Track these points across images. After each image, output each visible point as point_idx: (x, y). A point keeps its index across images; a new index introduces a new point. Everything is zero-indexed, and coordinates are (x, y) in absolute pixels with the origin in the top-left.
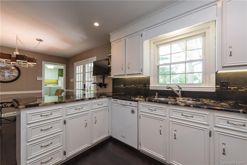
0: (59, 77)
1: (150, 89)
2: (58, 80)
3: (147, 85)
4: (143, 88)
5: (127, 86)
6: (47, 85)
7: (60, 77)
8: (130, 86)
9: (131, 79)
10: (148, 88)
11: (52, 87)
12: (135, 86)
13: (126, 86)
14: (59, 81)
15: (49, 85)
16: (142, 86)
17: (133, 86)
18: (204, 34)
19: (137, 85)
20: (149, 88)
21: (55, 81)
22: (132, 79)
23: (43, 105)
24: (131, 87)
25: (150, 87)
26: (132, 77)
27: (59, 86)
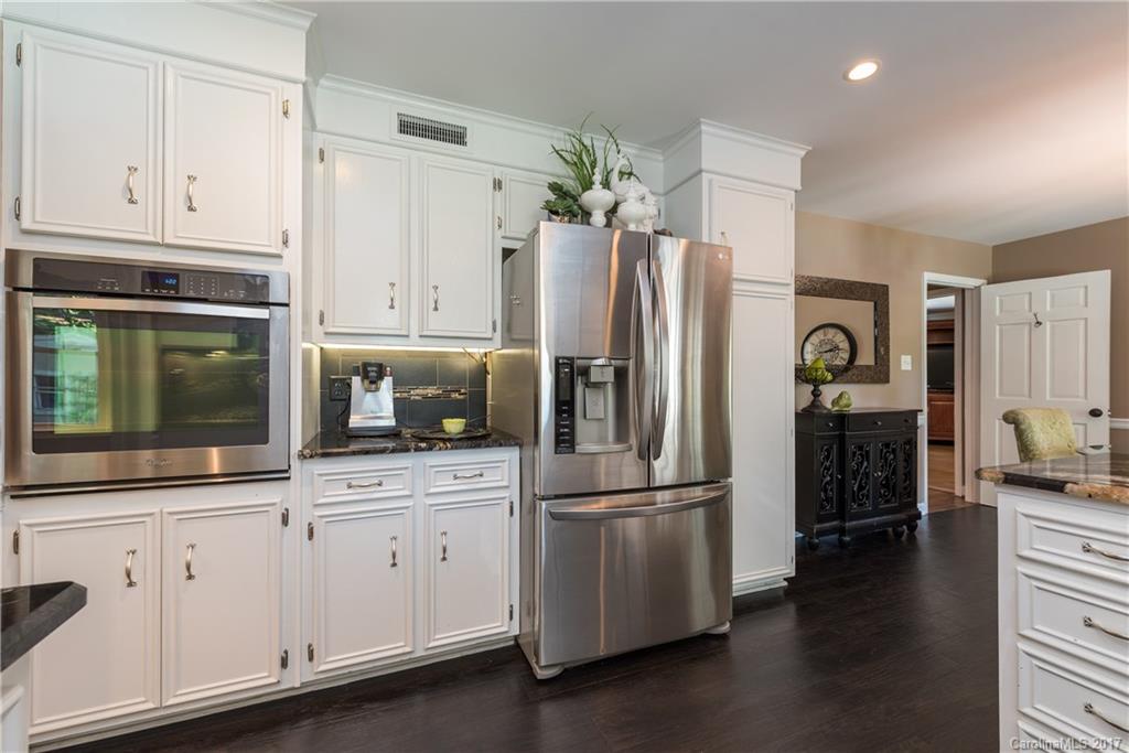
23: (1090, 496)
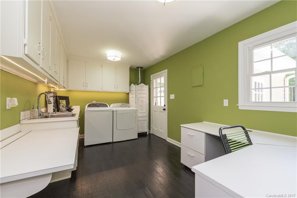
0: (130, 85)
2: (128, 93)
6: (107, 106)
7: (132, 84)
11: (116, 111)
14: (131, 96)
15: (112, 105)
21: (123, 96)
27: (131, 108)
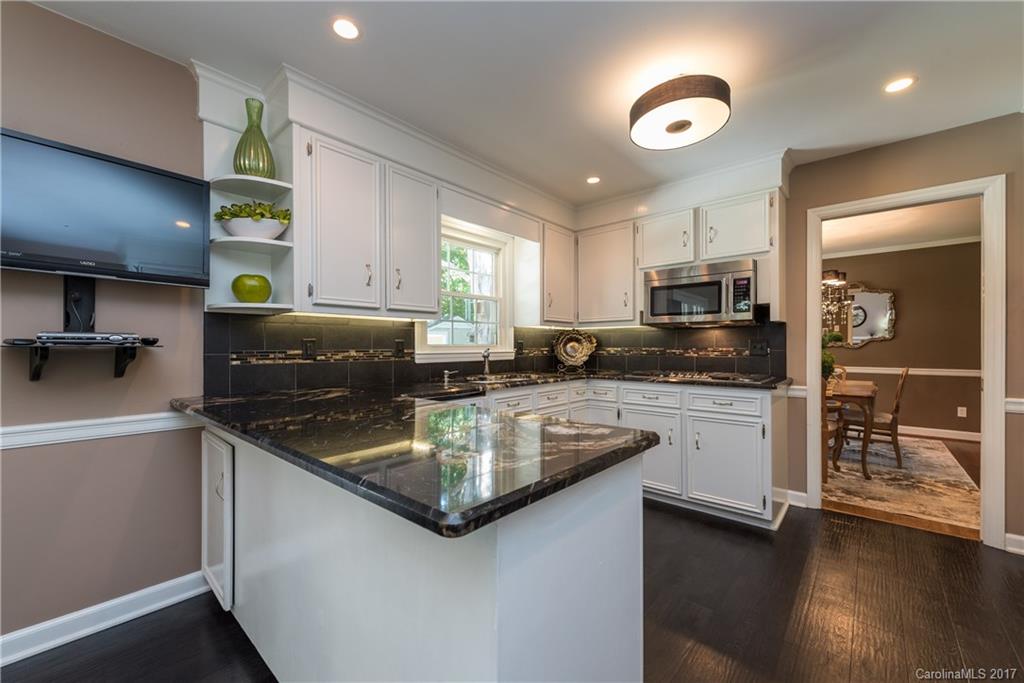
1: (417, 361)
3: (406, 351)
4: (393, 359)
5: (323, 357)
8: (339, 357)
9: (343, 324)
10: (409, 359)
12: (362, 354)
13: (319, 358)
16: (390, 354)
17: (353, 353)
18: (498, 251)
19: (371, 351)
20: (414, 358)
22: (347, 324)
24: (346, 359)
25: (416, 357)
26: (349, 319)
